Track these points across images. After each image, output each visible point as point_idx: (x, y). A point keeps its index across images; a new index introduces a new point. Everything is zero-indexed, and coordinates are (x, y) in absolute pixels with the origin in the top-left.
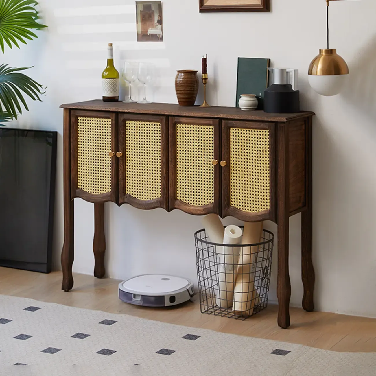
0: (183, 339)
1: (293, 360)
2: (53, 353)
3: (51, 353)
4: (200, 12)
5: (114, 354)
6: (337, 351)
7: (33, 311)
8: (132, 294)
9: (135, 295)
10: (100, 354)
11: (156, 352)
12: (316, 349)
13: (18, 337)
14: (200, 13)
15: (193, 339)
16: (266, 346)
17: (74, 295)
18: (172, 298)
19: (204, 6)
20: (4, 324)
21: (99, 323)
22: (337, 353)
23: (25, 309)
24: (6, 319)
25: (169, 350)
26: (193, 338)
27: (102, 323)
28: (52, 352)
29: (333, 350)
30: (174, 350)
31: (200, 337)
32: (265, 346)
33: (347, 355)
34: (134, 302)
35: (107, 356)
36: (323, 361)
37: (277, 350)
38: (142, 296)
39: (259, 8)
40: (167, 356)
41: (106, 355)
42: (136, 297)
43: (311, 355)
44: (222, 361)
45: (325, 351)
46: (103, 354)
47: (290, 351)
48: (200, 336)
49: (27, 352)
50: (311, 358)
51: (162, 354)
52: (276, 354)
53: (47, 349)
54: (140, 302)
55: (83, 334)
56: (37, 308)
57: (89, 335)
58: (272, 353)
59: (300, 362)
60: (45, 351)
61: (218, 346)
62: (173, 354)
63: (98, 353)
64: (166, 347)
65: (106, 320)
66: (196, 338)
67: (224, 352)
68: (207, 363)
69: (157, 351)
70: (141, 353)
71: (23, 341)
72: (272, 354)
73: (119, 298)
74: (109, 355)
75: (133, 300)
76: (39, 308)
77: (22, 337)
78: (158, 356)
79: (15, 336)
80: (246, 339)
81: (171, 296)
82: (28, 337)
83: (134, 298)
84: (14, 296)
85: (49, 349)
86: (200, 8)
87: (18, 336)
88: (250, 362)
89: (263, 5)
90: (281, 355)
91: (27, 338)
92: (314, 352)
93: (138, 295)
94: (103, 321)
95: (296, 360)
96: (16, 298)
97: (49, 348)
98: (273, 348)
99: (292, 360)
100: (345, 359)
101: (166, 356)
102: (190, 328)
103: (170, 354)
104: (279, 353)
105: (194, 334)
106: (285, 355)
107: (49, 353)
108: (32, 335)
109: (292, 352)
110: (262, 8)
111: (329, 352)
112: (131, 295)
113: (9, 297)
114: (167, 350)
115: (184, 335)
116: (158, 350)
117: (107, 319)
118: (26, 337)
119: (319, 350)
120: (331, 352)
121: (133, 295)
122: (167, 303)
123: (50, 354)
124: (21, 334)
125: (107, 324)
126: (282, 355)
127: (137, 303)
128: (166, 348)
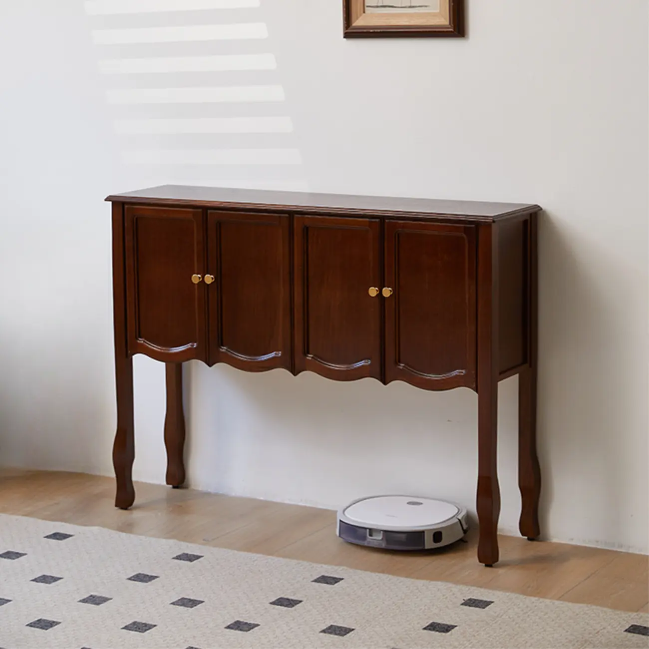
0: (314, 583)
1: (498, 615)
2: (98, 604)
3: (95, 604)
4: (344, 37)
5: (200, 605)
6: (569, 601)
7: (61, 539)
8: (366, 528)
9: (372, 531)
10: (177, 606)
11: (271, 603)
12: (537, 598)
13: (38, 580)
14: (345, 39)
15: (331, 583)
16: (454, 594)
17: (135, 515)
18: (437, 535)
19: (351, 27)
20: (14, 559)
21: (174, 558)
22: (570, 604)
23: (47, 537)
24: (17, 551)
25: (292, 600)
26: (331, 581)
27: (178, 558)
28: (97, 602)
29: (565, 600)
30: (300, 599)
31: (343, 581)
32: (451, 593)
33: (587, 609)
34: (369, 542)
35: (189, 608)
36: (546, 616)
37: (470, 600)
38: (385, 531)
39: (447, 32)
40: (290, 609)
41: (187, 607)
42: (374, 534)
43: (527, 607)
44: (381, 617)
45: (551, 602)
46: (181, 605)
47: (493, 602)
48: (343, 579)
49: (54, 602)
50: (527, 613)
51: (281, 605)
52: (470, 606)
53: (87, 598)
54: (381, 542)
55: (148, 575)
56: (66, 535)
57: (156, 577)
58: (462, 604)
59: (509, 617)
60: (84, 601)
61: (374, 593)
62: (298, 605)
63: (173, 604)
64: (285, 595)
65: (184, 554)
66: (336, 582)
67: (384, 603)
68: (356, 619)
69: (271, 601)
70: (245, 605)
71: (47, 585)
72: (462, 606)
73: (340, 536)
74: (192, 607)
75: (368, 540)
76: (70, 536)
77: (45, 579)
78: (274, 608)
79: (33, 578)
80: (420, 583)
81: (434, 531)
82: (55, 579)
83: (371, 535)
84: (26, 515)
85: (91, 598)
86: (344, 30)
87: (39, 577)
88: (426, 617)
89: (452, 25)
90: (477, 607)
91: (54, 581)
92: (533, 602)
93: (378, 531)
94: (179, 556)
95: (502, 615)
96: (31, 520)
97: (91, 596)
98: (465, 597)
99: (496, 615)
100: (583, 614)
101: (286, 608)
102: (325, 566)
103: (293, 606)
104: (474, 605)
105: (332, 576)
106: (484, 608)
107: (91, 604)
108: (61, 577)
109: (495, 602)
110: (451, 31)
111: (557, 602)
112: (363, 530)
113: (20, 517)
114: (288, 599)
115: (315, 577)
116: (274, 599)
117: (186, 552)
118: (52, 580)
119: (541, 600)
120: (562, 602)
121: (368, 530)
122: (429, 544)
123: (93, 605)
124: (44, 576)
125: (187, 560)
126: (480, 607)
127: (375, 544)
128: (286, 597)
